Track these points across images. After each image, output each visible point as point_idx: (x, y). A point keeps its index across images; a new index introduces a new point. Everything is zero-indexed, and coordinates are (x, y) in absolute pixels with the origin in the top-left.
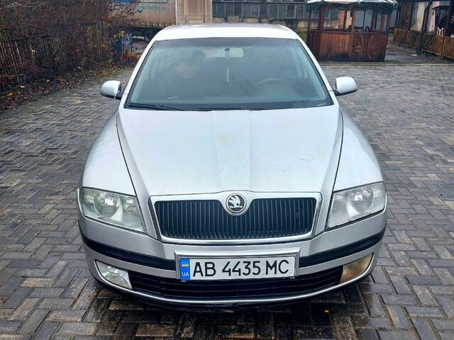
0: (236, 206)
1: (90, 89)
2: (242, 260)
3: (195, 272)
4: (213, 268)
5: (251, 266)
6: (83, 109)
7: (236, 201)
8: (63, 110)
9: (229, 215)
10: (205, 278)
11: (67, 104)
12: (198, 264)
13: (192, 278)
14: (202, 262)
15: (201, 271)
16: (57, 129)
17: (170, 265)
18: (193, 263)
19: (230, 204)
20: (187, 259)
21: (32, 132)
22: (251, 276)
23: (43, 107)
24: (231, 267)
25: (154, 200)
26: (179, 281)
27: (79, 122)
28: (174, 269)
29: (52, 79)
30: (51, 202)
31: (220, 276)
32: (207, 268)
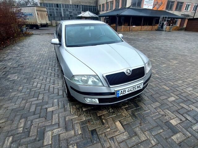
0: (129, 73)
1: (20, 44)
2: (132, 87)
3: (121, 93)
4: (125, 92)
5: (134, 88)
6: (22, 50)
7: (129, 71)
8: (15, 52)
9: (127, 76)
10: (123, 95)
11: (15, 50)
12: (122, 91)
13: (120, 96)
14: (123, 91)
15: (122, 93)
16: (18, 58)
17: (113, 94)
18: (120, 91)
19: (128, 72)
20: (119, 91)
21: (9, 60)
22: (134, 91)
23: (7, 51)
24: (129, 90)
25: (105, 75)
26: (116, 97)
27: (24, 55)
28: (115, 94)
29: (4, 42)
30: (35, 81)
31: (127, 93)
32: (124, 92)
